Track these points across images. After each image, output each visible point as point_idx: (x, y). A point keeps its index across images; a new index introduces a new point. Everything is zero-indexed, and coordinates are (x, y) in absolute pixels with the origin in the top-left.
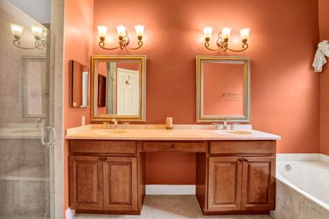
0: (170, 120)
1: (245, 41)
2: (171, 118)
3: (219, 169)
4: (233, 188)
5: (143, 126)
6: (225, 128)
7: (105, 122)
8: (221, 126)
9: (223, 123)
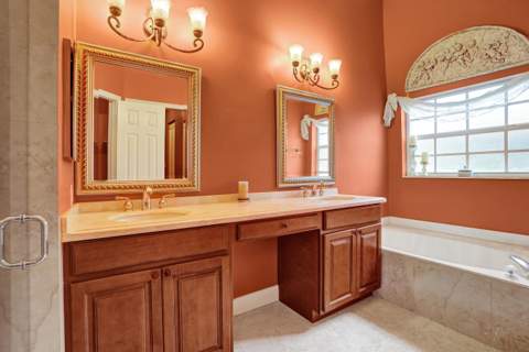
0: (244, 185)
1: (335, 77)
2: (247, 183)
3: (336, 250)
4: (348, 272)
5: (197, 198)
6: (314, 193)
7: (121, 195)
8: (310, 191)
9: (312, 187)
